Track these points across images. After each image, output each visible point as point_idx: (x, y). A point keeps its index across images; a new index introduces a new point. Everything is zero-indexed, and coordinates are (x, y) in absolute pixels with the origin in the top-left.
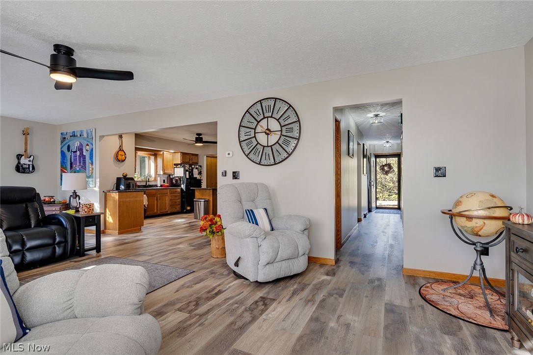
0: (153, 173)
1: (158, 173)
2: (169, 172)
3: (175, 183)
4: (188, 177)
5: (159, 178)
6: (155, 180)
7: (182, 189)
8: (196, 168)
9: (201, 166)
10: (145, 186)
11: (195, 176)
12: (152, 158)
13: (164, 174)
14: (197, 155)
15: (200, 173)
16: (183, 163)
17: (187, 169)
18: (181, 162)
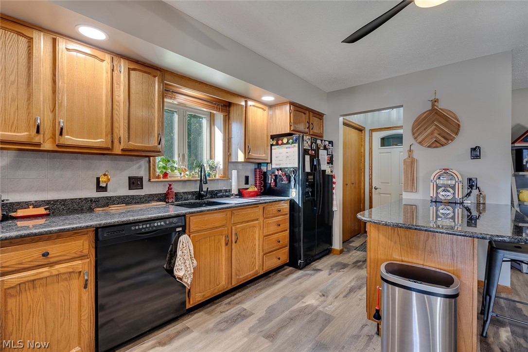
0: (219, 158)
1: (233, 160)
2: (259, 155)
3: (273, 185)
4: (308, 169)
5: (234, 173)
6: (226, 176)
7: (292, 203)
8: (325, 148)
10: (199, 195)
11: (321, 167)
12: (219, 117)
13: (248, 160)
15: (331, 161)
16: (293, 132)
17: (307, 146)
18: (290, 128)
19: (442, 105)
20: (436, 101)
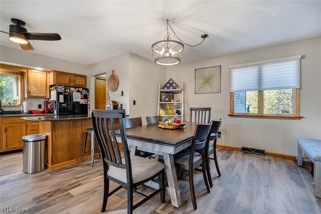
2: (39, 95)
3: (50, 108)
8: (78, 91)
9: (87, 90)
11: (74, 100)
14: (84, 77)
15: (86, 97)
16: (56, 84)
17: (60, 91)
18: (54, 83)
19: (115, 73)
20: (113, 71)
